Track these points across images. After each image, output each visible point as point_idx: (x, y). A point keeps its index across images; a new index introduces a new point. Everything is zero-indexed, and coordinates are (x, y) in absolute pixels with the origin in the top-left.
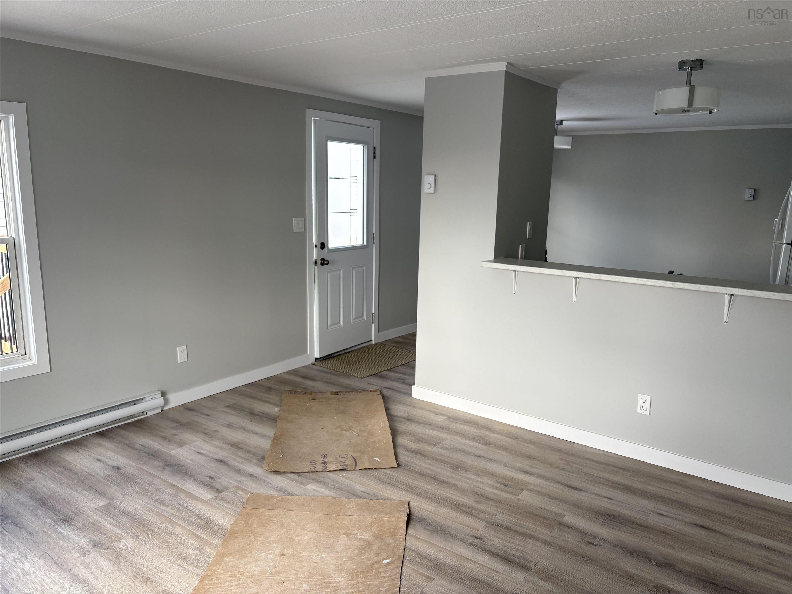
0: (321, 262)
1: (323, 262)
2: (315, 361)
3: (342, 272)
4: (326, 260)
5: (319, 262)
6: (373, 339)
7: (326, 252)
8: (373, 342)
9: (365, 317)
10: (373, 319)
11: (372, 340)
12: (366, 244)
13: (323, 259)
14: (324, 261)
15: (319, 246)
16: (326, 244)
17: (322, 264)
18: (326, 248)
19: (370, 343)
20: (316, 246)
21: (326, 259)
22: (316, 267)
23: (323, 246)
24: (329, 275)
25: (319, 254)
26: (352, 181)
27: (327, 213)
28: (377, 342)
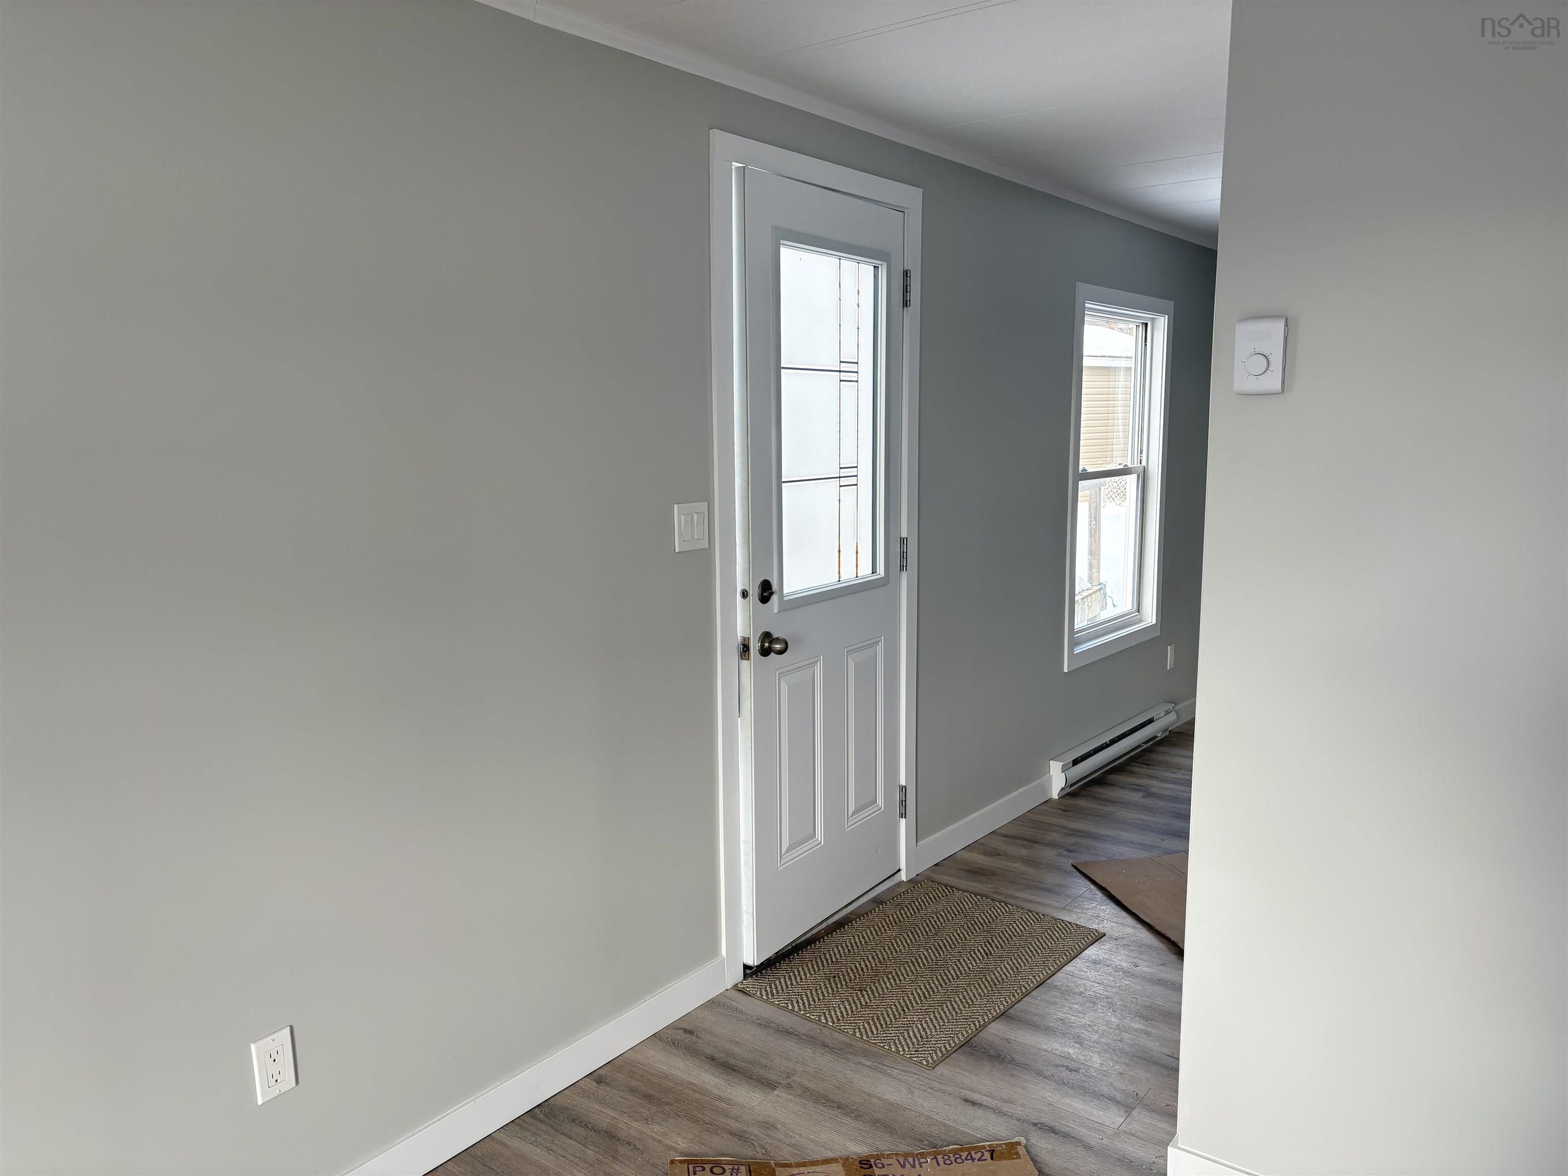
0: (762, 646)
1: (767, 645)
2: (745, 976)
3: (819, 669)
4: (778, 640)
5: (754, 646)
6: (903, 865)
7: (776, 611)
8: (903, 876)
9: (880, 801)
10: (903, 803)
11: (899, 870)
12: (883, 574)
13: (767, 636)
14: (770, 643)
15: (754, 592)
16: (775, 587)
17: (765, 652)
18: (775, 598)
19: (895, 880)
20: (745, 594)
21: (775, 635)
22: (745, 663)
23: (766, 591)
24: (782, 683)
25: (755, 619)
26: (844, 376)
27: (780, 482)
28: (913, 875)
